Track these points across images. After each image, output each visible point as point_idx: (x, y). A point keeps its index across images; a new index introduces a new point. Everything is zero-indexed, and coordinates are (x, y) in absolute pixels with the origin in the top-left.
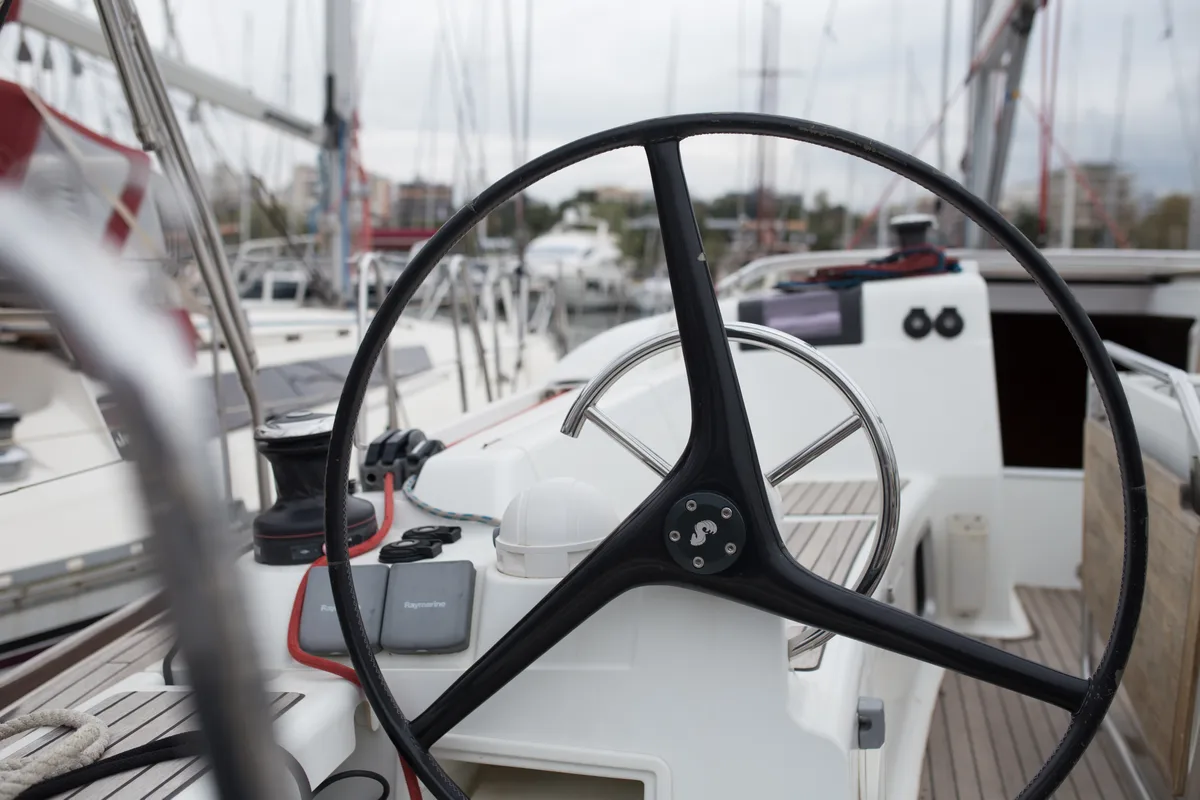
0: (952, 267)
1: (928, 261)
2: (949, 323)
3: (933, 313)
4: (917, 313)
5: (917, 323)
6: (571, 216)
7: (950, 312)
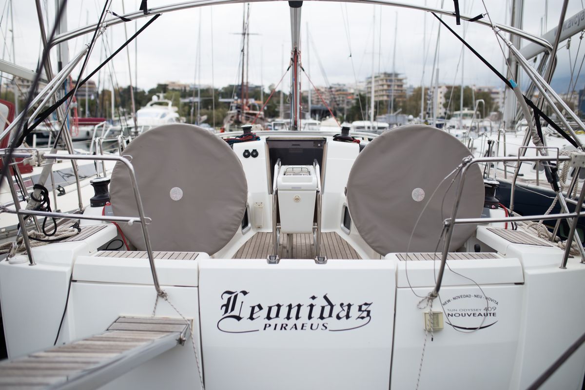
0: (258, 139)
1: (250, 137)
2: (254, 154)
3: (251, 151)
4: (247, 151)
5: (247, 154)
6: (155, 98)
7: (255, 151)
